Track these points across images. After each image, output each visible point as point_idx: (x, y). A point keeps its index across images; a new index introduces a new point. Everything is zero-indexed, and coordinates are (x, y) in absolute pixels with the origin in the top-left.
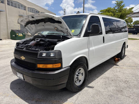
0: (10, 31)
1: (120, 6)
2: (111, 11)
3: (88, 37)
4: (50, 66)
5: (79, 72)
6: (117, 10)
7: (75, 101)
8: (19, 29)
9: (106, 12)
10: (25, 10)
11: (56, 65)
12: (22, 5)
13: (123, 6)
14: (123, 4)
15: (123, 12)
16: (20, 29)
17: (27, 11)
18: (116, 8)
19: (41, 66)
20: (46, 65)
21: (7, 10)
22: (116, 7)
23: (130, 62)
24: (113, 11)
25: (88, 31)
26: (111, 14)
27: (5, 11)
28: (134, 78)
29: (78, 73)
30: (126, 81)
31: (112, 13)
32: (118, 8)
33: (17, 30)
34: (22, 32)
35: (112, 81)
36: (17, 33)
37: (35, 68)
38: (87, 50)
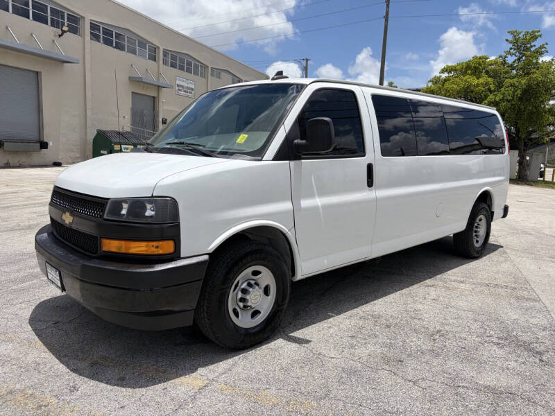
0: (92, 134)
1: (528, 49)
2: (487, 72)
3: (292, 163)
4: (139, 248)
5: (252, 282)
6: (512, 67)
7: (218, 377)
8: (128, 128)
9: (465, 73)
10: (154, 58)
11: (157, 247)
12: (143, 43)
13: (540, 52)
14: (537, 43)
15: (537, 75)
16: (129, 130)
17: (161, 62)
18: (510, 60)
19: (112, 246)
20: (127, 243)
21: (88, 57)
22: (509, 53)
23: (497, 272)
24: (495, 71)
25: (296, 141)
26: (487, 84)
27: (81, 62)
28: (475, 326)
29: (250, 285)
30: (439, 331)
31: (490, 80)
32: (519, 60)
33: (119, 133)
34: (135, 141)
35: (388, 326)
36: (116, 144)
37: (96, 253)
38: (287, 206)
